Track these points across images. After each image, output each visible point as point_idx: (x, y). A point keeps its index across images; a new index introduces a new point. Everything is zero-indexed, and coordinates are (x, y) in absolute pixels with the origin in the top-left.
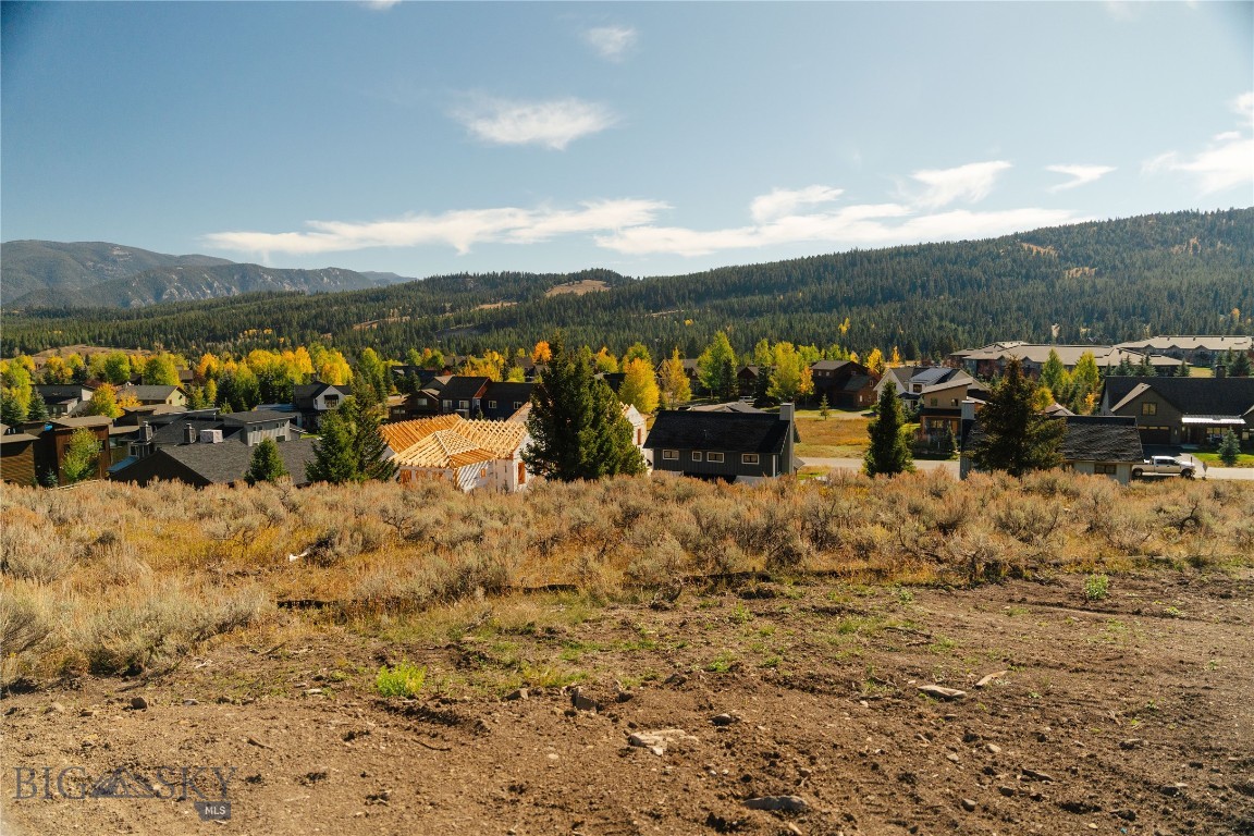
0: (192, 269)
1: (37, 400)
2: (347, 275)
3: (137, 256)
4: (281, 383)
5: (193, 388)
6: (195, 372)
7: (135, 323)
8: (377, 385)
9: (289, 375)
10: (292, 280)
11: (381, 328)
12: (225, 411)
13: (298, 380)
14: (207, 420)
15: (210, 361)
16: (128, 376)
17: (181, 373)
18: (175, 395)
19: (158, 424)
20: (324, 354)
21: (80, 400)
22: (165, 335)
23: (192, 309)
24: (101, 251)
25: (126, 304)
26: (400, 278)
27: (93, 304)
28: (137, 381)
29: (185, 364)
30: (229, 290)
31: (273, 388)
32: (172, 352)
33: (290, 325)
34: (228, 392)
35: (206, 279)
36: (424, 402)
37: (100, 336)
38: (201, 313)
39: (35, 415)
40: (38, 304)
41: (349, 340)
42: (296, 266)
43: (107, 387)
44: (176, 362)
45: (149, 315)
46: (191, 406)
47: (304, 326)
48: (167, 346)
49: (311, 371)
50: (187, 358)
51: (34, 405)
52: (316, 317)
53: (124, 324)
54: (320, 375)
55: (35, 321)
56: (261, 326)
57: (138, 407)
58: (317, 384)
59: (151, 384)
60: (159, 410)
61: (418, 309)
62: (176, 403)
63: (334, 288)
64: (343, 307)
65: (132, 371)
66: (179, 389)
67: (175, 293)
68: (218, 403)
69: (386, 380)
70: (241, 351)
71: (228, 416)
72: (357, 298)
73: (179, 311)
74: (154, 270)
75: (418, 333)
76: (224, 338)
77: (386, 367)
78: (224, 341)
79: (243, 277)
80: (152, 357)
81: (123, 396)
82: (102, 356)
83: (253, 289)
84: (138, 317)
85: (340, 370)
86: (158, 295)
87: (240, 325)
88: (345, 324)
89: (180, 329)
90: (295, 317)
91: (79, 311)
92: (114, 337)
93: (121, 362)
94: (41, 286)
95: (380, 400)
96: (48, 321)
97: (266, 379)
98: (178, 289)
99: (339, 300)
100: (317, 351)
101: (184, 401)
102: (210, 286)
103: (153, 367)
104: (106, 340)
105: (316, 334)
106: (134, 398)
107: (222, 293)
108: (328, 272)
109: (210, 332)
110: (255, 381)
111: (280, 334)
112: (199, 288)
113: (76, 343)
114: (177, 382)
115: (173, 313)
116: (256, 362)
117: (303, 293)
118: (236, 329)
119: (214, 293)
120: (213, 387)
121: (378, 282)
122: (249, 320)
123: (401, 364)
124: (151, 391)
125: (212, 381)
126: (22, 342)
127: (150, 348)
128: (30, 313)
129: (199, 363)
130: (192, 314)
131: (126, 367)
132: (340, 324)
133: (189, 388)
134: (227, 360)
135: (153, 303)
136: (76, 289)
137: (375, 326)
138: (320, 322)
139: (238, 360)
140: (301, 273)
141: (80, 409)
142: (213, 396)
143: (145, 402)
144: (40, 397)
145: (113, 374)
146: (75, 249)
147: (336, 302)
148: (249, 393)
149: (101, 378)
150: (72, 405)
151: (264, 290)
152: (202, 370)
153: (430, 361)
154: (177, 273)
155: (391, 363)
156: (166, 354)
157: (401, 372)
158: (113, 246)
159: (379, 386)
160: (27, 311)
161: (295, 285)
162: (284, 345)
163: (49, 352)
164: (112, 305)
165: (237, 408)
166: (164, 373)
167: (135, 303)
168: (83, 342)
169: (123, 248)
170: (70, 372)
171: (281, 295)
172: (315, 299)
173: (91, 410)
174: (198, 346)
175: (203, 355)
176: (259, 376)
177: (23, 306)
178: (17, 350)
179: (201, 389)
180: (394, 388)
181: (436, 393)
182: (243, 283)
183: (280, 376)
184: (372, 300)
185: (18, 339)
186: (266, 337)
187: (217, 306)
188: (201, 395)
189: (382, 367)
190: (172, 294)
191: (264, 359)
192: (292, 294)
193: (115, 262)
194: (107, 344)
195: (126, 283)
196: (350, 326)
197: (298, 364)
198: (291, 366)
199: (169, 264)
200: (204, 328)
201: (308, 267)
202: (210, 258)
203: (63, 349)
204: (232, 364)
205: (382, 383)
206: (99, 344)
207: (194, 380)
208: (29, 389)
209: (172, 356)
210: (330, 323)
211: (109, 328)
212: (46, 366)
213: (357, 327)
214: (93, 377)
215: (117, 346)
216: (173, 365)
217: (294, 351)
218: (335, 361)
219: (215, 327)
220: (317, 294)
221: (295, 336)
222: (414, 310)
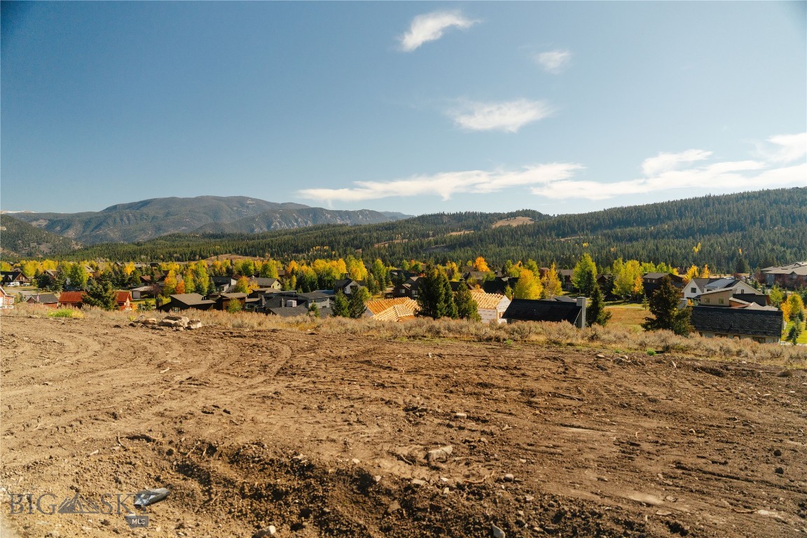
0: (287, 211)
1: (211, 284)
2: (373, 213)
3: (259, 203)
4: (329, 278)
5: (284, 280)
6: (286, 271)
7: (256, 242)
8: (381, 281)
9: (333, 274)
10: (341, 217)
11: (390, 246)
12: (300, 292)
13: (338, 277)
14: (290, 296)
15: (294, 265)
16: (253, 272)
17: (278, 272)
18: (276, 283)
19: (268, 297)
20: (353, 262)
21: (230, 285)
22: (271, 249)
23: (286, 234)
24: (241, 201)
25: (252, 230)
26: (404, 215)
27: (236, 231)
28: (257, 276)
29: (281, 266)
30: (306, 223)
31: (325, 281)
32: (274, 259)
33: (339, 244)
34: (302, 283)
35: (294, 217)
36: (403, 291)
37: (238, 249)
38: (292, 237)
39: (210, 292)
40: (210, 231)
41: (371, 254)
42: (344, 209)
43: (244, 279)
44: (277, 265)
45: (264, 237)
46: (282, 290)
47: (346, 245)
48: (272, 255)
49: (345, 272)
50: (282, 263)
51: (210, 287)
52: (353, 239)
53: (251, 243)
54: (350, 274)
55: (207, 240)
56: (323, 244)
57: (257, 289)
58: (347, 280)
59: (264, 277)
60: (268, 291)
61: (413, 235)
62: (276, 287)
63: (365, 222)
64: (369, 234)
65: (255, 270)
66: (278, 280)
67: (279, 225)
68: (297, 288)
69: (386, 278)
70: (311, 260)
71: (299, 294)
72: (378, 228)
73: (279, 235)
74: (268, 212)
75: (412, 249)
76: (302, 251)
77: (387, 271)
78: (303, 253)
79: (315, 215)
80: (265, 262)
81: (251, 283)
82: (240, 261)
83: (320, 223)
84: (258, 239)
85: (361, 271)
86: (269, 227)
87: (311, 243)
88: (369, 244)
89: (280, 246)
90: (342, 239)
91: (229, 235)
92: (245, 249)
93: (249, 265)
94: (210, 221)
95: (381, 289)
96: (213, 240)
97: (321, 276)
98: (279, 222)
99: (368, 229)
100: (351, 261)
101: (280, 287)
102: (296, 221)
103: (265, 268)
104: (241, 252)
105: (353, 250)
106: (256, 284)
107: (303, 225)
108: (362, 212)
109: (295, 247)
110: (315, 277)
111: (333, 250)
112: (291, 222)
113: (226, 253)
114: (276, 276)
115: (276, 236)
116: (317, 266)
117: (347, 224)
118: (308, 246)
119: (298, 224)
120: (295, 279)
121: (391, 218)
122: (316, 241)
123: (396, 269)
124: (264, 281)
125: (294, 276)
126: (200, 252)
127: (263, 256)
128: (205, 236)
129: (288, 266)
130: (286, 237)
131: (252, 268)
132: (367, 243)
133: (282, 280)
134: (303, 265)
135: (266, 230)
136: (228, 223)
137: (387, 245)
138: (355, 242)
139: (309, 264)
140: (347, 213)
141: (231, 289)
142: (294, 285)
143: (261, 287)
144: (213, 282)
145: (245, 271)
146: (228, 201)
147: (366, 230)
148: (312, 283)
149: (240, 273)
150: (226, 287)
151: (325, 223)
152: (290, 270)
153: (414, 267)
154: (279, 213)
155: (391, 268)
156: (271, 261)
157: (396, 274)
158: (248, 198)
159: (382, 282)
160: (203, 235)
161: (343, 220)
162: (335, 256)
163: (213, 258)
164: (245, 232)
165: (305, 291)
166: (270, 271)
167: (257, 230)
168: (230, 252)
169: (252, 199)
170: (224, 269)
171: (334, 226)
172: (353, 228)
173: (236, 290)
174: (288, 256)
175: (291, 260)
176: (318, 274)
177: (201, 232)
178: (197, 257)
179: (288, 281)
180: (391, 282)
181: (409, 286)
182: (314, 219)
183: (328, 274)
184: (386, 229)
185: (198, 251)
186: (325, 251)
187: (300, 232)
188: (288, 284)
189: (385, 271)
190: (276, 225)
191: (321, 264)
192: (341, 226)
193: (248, 207)
194: (241, 254)
195: (253, 219)
196: (372, 245)
197: (338, 268)
198: (334, 270)
199: (275, 208)
200: (292, 245)
201: (351, 209)
202: (297, 204)
203: (219, 256)
204: (305, 267)
205: (384, 280)
206: (238, 254)
207: (285, 275)
208: (208, 278)
209: (275, 262)
210: (361, 242)
211: (243, 245)
212: (212, 266)
213: (376, 246)
214: (236, 273)
215: (246, 254)
216: (275, 266)
217: (337, 260)
218: (358, 266)
219: (298, 245)
220: (355, 225)
221: (341, 251)
222: (411, 235)
